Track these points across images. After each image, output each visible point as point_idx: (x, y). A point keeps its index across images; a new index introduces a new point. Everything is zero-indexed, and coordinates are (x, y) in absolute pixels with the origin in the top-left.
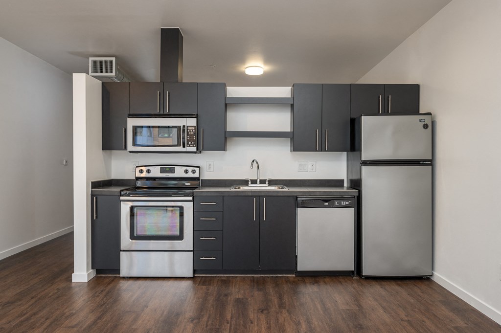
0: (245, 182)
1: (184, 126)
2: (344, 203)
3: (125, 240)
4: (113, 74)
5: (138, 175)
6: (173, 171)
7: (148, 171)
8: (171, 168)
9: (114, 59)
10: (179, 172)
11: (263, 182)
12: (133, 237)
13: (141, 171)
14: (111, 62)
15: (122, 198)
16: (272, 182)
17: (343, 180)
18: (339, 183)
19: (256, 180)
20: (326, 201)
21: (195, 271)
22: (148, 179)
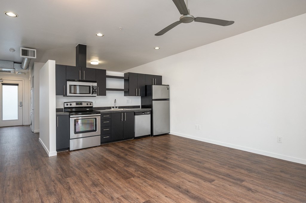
0: (110, 108)
1: (92, 86)
2: (148, 113)
3: (72, 134)
4: (35, 57)
5: (66, 106)
6: (81, 104)
7: (71, 105)
8: (81, 103)
9: (35, 50)
10: (84, 105)
11: (116, 107)
12: (76, 132)
13: (67, 105)
14: (34, 51)
15: (71, 116)
16: (120, 107)
17: (140, 106)
18: (138, 107)
19: (114, 107)
20: (143, 113)
21: (101, 143)
22: (69, 108)
